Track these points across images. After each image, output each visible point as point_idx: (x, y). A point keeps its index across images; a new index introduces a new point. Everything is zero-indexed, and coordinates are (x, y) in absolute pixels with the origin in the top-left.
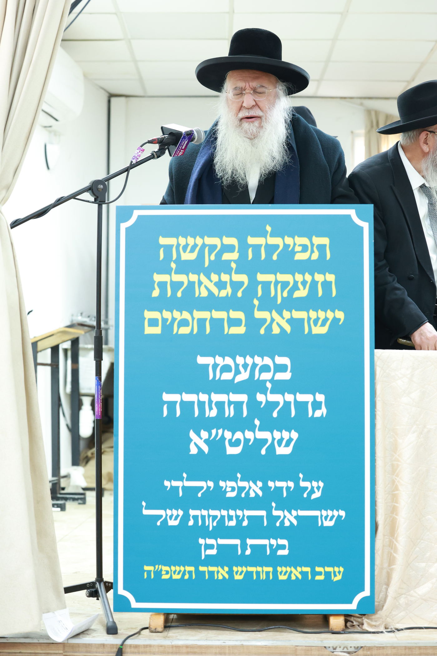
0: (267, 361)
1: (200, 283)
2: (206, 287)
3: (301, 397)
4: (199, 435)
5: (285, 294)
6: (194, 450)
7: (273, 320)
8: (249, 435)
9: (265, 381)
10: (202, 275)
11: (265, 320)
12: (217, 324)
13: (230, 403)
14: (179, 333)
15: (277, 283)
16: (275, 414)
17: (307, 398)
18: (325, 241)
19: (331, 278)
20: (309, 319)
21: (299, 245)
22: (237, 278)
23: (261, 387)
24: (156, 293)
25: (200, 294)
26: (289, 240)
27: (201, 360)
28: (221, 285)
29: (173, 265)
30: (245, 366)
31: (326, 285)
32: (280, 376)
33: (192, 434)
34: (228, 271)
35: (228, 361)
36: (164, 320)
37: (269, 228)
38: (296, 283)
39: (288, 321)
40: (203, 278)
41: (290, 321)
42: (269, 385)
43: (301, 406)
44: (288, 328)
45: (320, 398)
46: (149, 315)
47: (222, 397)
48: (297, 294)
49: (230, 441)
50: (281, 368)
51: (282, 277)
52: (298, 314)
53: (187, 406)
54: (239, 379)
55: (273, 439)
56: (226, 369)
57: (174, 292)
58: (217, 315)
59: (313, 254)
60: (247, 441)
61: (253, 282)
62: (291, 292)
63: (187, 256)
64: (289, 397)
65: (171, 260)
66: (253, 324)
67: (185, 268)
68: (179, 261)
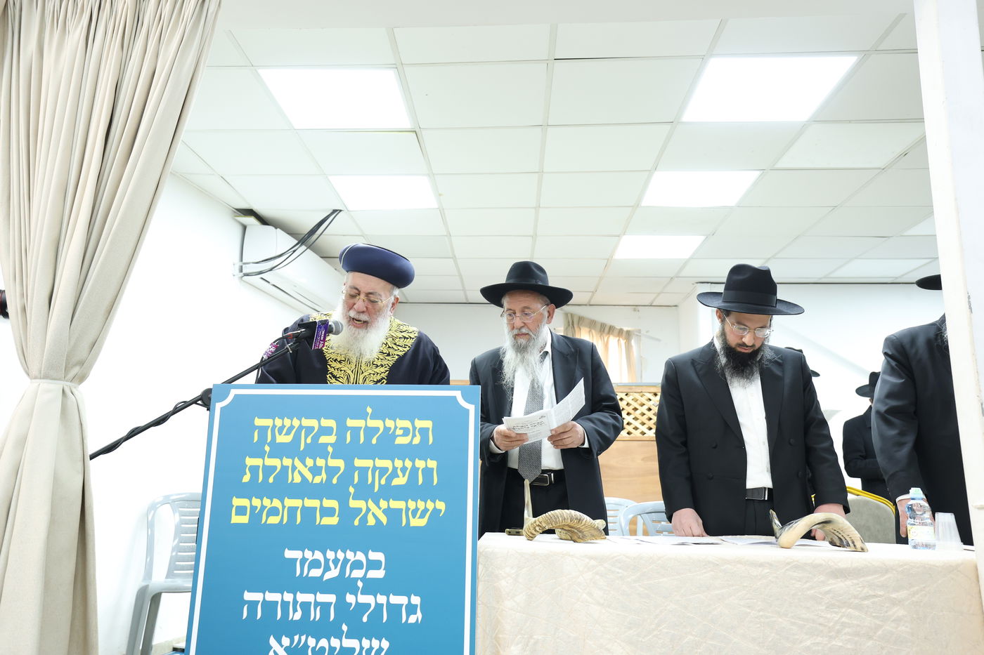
0: (360, 556)
1: (294, 468)
2: (299, 472)
3: (395, 599)
4: (280, 642)
5: (383, 482)
7: (368, 510)
8: (335, 642)
9: (356, 579)
10: (296, 460)
11: (360, 510)
12: (308, 513)
13: (317, 604)
14: (268, 522)
15: (375, 468)
16: (365, 619)
17: (400, 600)
18: (428, 424)
19: (432, 464)
20: (408, 509)
21: (400, 429)
22: (333, 463)
23: (351, 586)
24: (246, 478)
25: (293, 479)
26: (390, 423)
27: (289, 554)
28: (315, 471)
29: (267, 448)
30: (336, 561)
31: (427, 472)
32: (373, 574)
33: (272, 641)
34: (325, 455)
35: (318, 555)
36: (253, 508)
37: (369, 410)
38: (395, 469)
39: (385, 512)
40: (297, 463)
41: (387, 512)
42: (360, 584)
43: (394, 610)
44: (384, 520)
45: (416, 600)
46: (237, 502)
47: (308, 598)
48: (396, 482)
49: (313, 649)
50: (374, 565)
51: (380, 463)
52: (395, 504)
53: (269, 607)
54: (328, 576)
55: (362, 648)
56: (315, 564)
57: (266, 477)
58: (310, 503)
59: (415, 439)
60: (332, 649)
61: (350, 468)
62: (389, 480)
63: (283, 439)
64: (382, 599)
65: (265, 442)
66: (347, 514)
67: (279, 451)
68: (273, 443)
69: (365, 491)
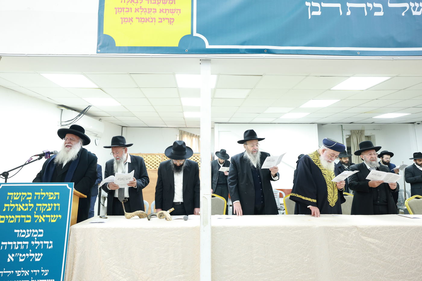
0: (36, 231)
2: (20, 208)
3: (45, 242)
4: (11, 255)
5: (44, 210)
6: (9, 260)
7: (39, 218)
8: (27, 255)
9: (35, 237)
11: (37, 218)
12: (22, 219)
13: (23, 244)
14: (10, 222)
15: (42, 206)
16: (36, 248)
17: (47, 242)
18: (58, 194)
19: (59, 205)
20: (51, 217)
21: (50, 195)
22: (30, 205)
23: (33, 239)
24: (4, 210)
25: (18, 210)
26: (47, 193)
27: (16, 231)
28: (25, 207)
29: (11, 201)
30: (29, 232)
31: (57, 207)
32: (40, 236)
33: (9, 255)
34: (28, 203)
35: (24, 231)
36: (6, 218)
37: (42, 190)
38: (48, 206)
39: (44, 218)
40: (20, 205)
41: (45, 218)
42: (36, 239)
43: (45, 245)
44: (44, 220)
45: (51, 242)
47: (21, 243)
48: (48, 210)
49: (21, 257)
50: (40, 233)
51: (44, 205)
52: (47, 216)
53: (9, 246)
54: (27, 237)
56: (23, 233)
57: (10, 210)
58: (22, 216)
59: (54, 198)
60: (26, 257)
61: (35, 206)
62: (46, 209)
63: (16, 198)
64: (42, 242)
65: (11, 200)
66: (33, 219)
67: (14, 202)
68: (13, 200)
69: (39, 213)
